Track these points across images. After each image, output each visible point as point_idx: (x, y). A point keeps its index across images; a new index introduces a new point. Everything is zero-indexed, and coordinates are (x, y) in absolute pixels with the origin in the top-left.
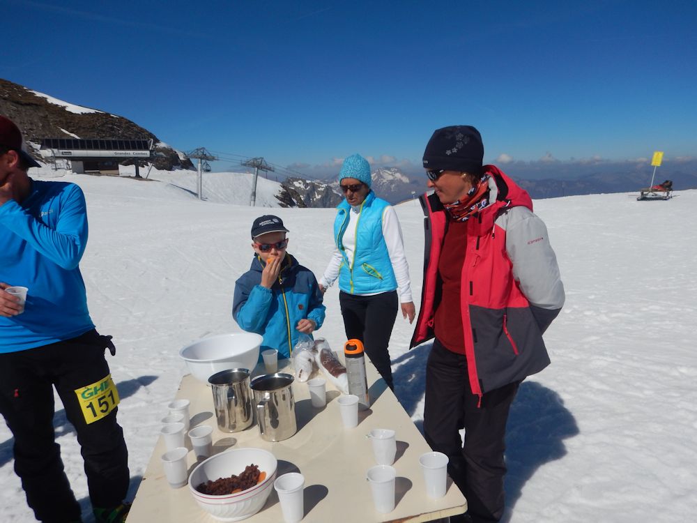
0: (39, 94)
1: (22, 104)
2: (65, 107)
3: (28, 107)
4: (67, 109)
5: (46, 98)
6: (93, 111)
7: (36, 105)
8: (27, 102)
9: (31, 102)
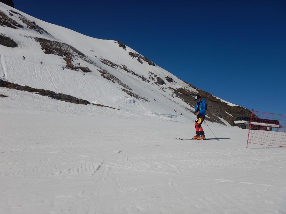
0: (217, 98)
1: (213, 102)
2: (227, 103)
3: (215, 103)
4: (228, 104)
5: (220, 100)
6: (237, 106)
7: (217, 102)
8: (215, 101)
9: (216, 101)
